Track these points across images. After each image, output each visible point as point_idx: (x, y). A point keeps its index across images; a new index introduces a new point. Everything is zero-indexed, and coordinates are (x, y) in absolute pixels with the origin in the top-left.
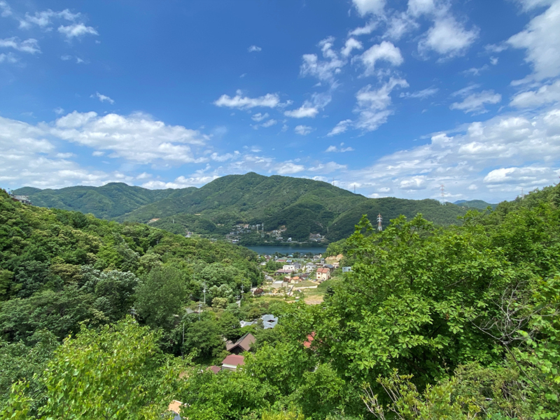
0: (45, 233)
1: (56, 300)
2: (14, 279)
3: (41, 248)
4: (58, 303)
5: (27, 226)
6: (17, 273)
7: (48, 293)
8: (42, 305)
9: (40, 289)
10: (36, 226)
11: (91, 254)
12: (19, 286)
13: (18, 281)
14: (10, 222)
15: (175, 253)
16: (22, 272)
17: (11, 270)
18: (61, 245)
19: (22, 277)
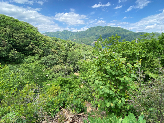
0: (49, 42)
1: (52, 57)
2: (44, 52)
3: (49, 46)
4: (53, 58)
5: (45, 41)
6: (44, 51)
7: (50, 56)
8: (50, 58)
9: (49, 55)
10: (47, 41)
11: (59, 48)
12: (45, 54)
13: (45, 53)
14: (42, 40)
15: (78, 48)
16: (45, 51)
17: (43, 50)
18: (52, 45)
19: (45, 52)
